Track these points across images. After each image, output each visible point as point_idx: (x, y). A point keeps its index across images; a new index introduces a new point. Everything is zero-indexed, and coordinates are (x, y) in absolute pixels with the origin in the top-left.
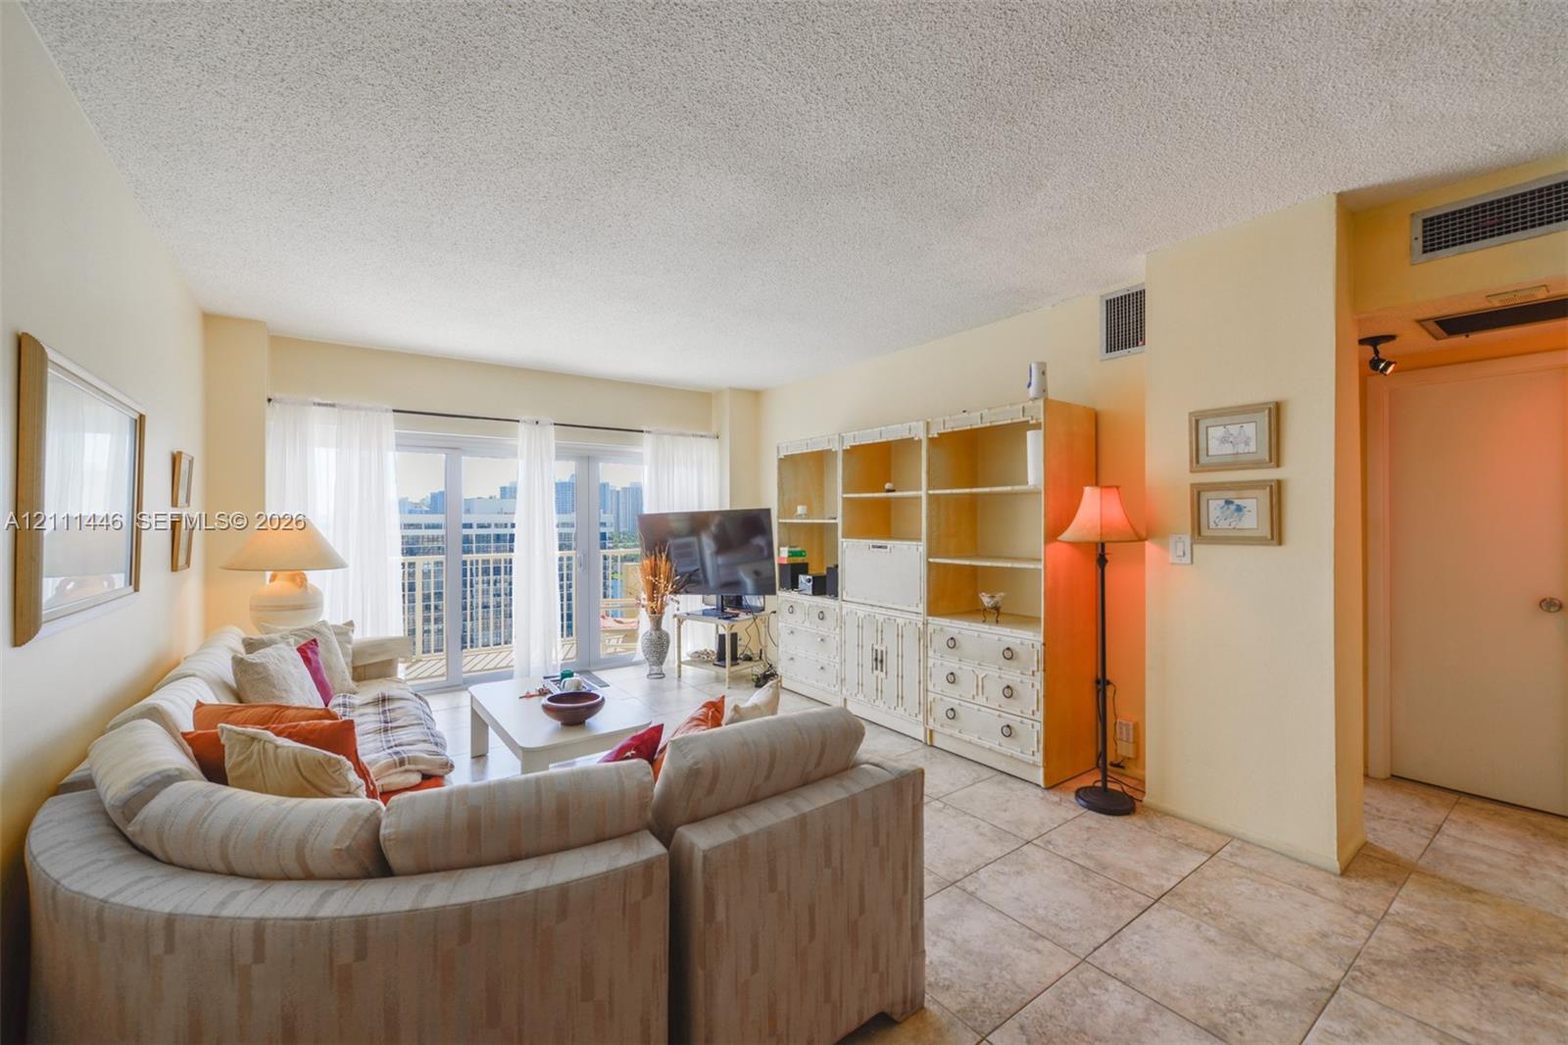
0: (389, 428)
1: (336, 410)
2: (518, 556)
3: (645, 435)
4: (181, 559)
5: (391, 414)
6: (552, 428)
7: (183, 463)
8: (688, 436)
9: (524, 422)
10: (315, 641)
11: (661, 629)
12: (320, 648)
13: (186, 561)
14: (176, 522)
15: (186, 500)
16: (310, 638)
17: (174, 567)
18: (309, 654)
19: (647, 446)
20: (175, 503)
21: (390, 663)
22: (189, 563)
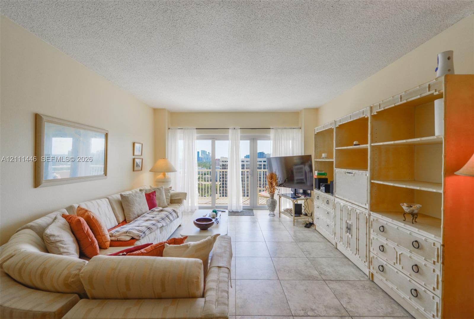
1: (183, 130)
2: (229, 170)
3: (271, 130)
4: (136, 168)
5: (196, 130)
6: (239, 130)
7: (136, 145)
8: (288, 129)
9: (231, 129)
10: (155, 192)
11: (274, 199)
12: (157, 194)
13: (140, 168)
14: (134, 160)
15: (140, 154)
16: (153, 191)
17: (134, 170)
18: (151, 195)
19: (272, 133)
20: (134, 155)
21: (180, 199)
22: (142, 169)
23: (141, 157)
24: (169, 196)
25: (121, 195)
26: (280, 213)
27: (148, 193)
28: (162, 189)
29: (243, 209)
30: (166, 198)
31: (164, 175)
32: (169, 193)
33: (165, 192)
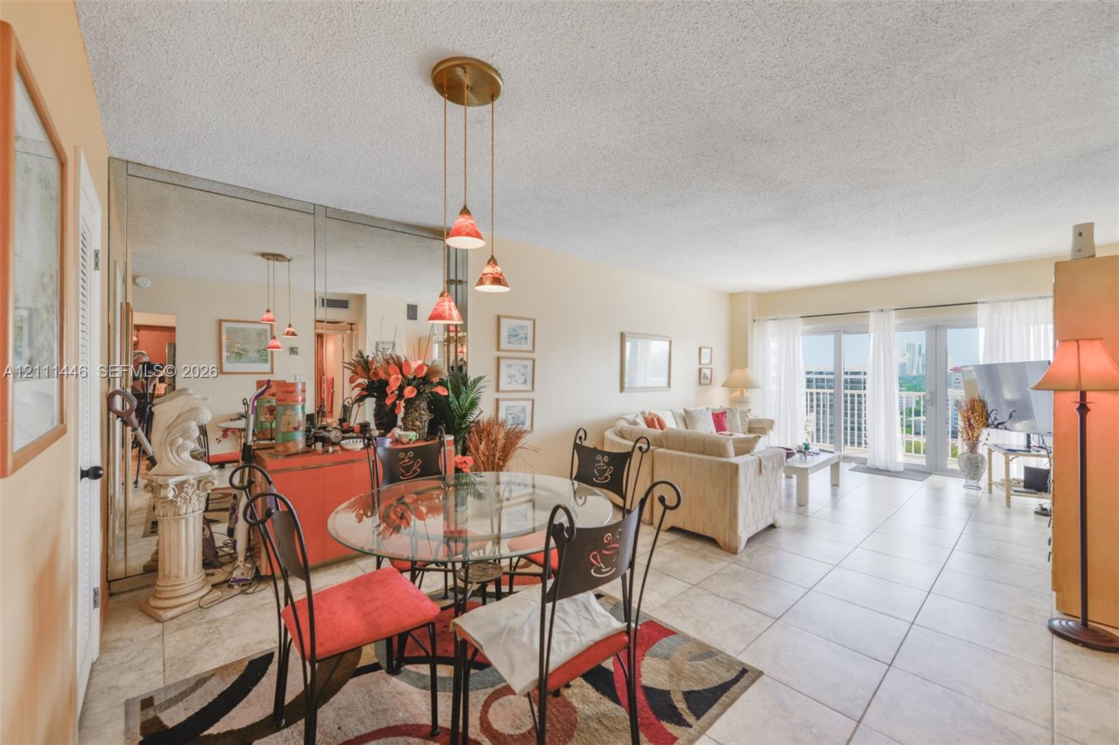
0: (800, 325)
1: (777, 321)
2: (868, 392)
3: (978, 305)
4: (702, 381)
5: (800, 319)
6: (894, 313)
7: (703, 350)
8: (1034, 299)
9: (873, 311)
10: (725, 412)
11: (976, 453)
12: (727, 415)
13: (709, 382)
14: (700, 370)
15: (709, 362)
16: (723, 411)
17: (700, 384)
18: (720, 416)
19: (982, 312)
20: (700, 363)
21: (764, 428)
22: (711, 383)
23: (710, 366)
24: (746, 421)
25: (685, 410)
26: (990, 485)
27: (717, 412)
28: (735, 410)
29: (905, 469)
30: (742, 424)
31: (742, 392)
32: (747, 416)
33: (740, 416)
